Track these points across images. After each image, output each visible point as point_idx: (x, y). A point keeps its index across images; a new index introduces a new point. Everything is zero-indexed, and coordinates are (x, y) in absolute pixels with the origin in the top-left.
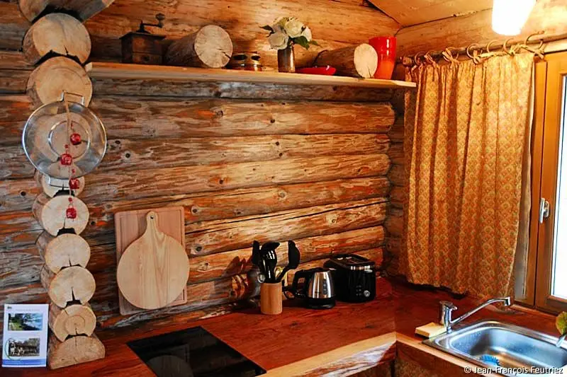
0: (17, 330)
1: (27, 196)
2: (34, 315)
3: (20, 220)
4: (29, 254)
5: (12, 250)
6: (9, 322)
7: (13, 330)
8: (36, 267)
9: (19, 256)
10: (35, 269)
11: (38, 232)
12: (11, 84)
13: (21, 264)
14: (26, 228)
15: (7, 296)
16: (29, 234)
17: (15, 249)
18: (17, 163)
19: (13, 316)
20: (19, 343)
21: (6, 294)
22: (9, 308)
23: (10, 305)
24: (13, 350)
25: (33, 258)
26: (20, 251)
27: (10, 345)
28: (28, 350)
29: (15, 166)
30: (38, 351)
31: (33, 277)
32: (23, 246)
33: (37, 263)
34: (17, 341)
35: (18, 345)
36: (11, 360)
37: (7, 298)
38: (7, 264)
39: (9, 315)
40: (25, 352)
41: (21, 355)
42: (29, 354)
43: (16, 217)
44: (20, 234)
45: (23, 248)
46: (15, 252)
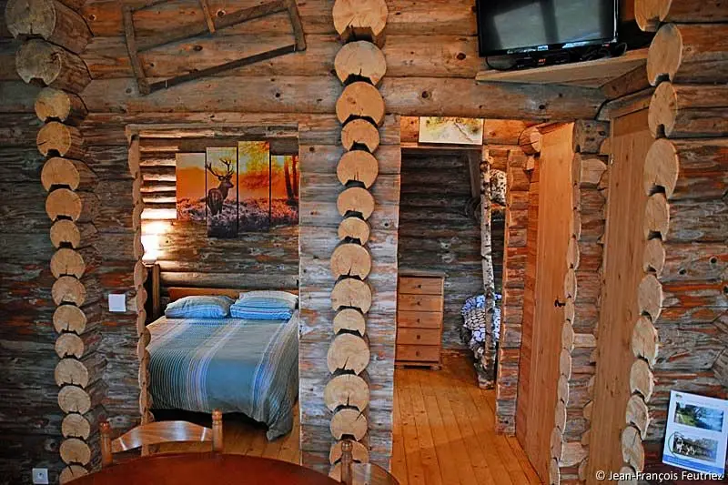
0: (686, 424)
1: (717, 264)
2: (712, 410)
3: (703, 293)
4: (705, 336)
5: (687, 327)
6: (676, 412)
7: (681, 423)
8: (712, 351)
9: (695, 335)
10: (712, 354)
11: (722, 309)
12: (718, 125)
13: (696, 345)
14: (710, 302)
15: (676, 381)
16: (712, 311)
17: (690, 327)
18: (712, 222)
19: (683, 407)
20: (689, 440)
21: (675, 378)
22: (677, 396)
23: (680, 393)
24: (679, 446)
25: (711, 341)
26: (695, 330)
27: (676, 440)
28: (700, 452)
29: (710, 226)
30: (714, 457)
31: (706, 364)
32: (699, 323)
33: (714, 347)
34: (686, 438)
35: (687, 443)
36: (676, 458)
37: (674, 384)
38: (682, 343)
39: (678, 404)
40: (696, 454)
41: (690, 454)
42: (702, 457)
43: (700, 289)
44: (701, 309)
45: (697, 327)
46: (691, 330)
